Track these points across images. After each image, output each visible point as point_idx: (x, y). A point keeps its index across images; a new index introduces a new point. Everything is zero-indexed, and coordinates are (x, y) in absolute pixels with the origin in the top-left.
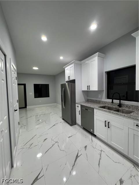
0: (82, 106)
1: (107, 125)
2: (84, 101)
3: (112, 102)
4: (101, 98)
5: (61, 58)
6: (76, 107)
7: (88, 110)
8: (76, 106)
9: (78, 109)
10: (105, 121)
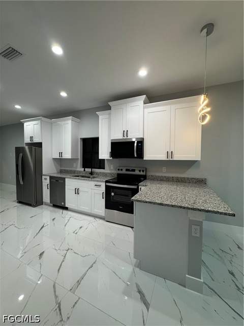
0: (51, 178)
1: (77, 191)
2: (56, 172)
3: (84, 170)
4: (76, 167)
5: (18, 107)
6: (43, 180)
7: (60, 181)
8: (43, 178)
9: (46, 182)
10: (75, 189)
